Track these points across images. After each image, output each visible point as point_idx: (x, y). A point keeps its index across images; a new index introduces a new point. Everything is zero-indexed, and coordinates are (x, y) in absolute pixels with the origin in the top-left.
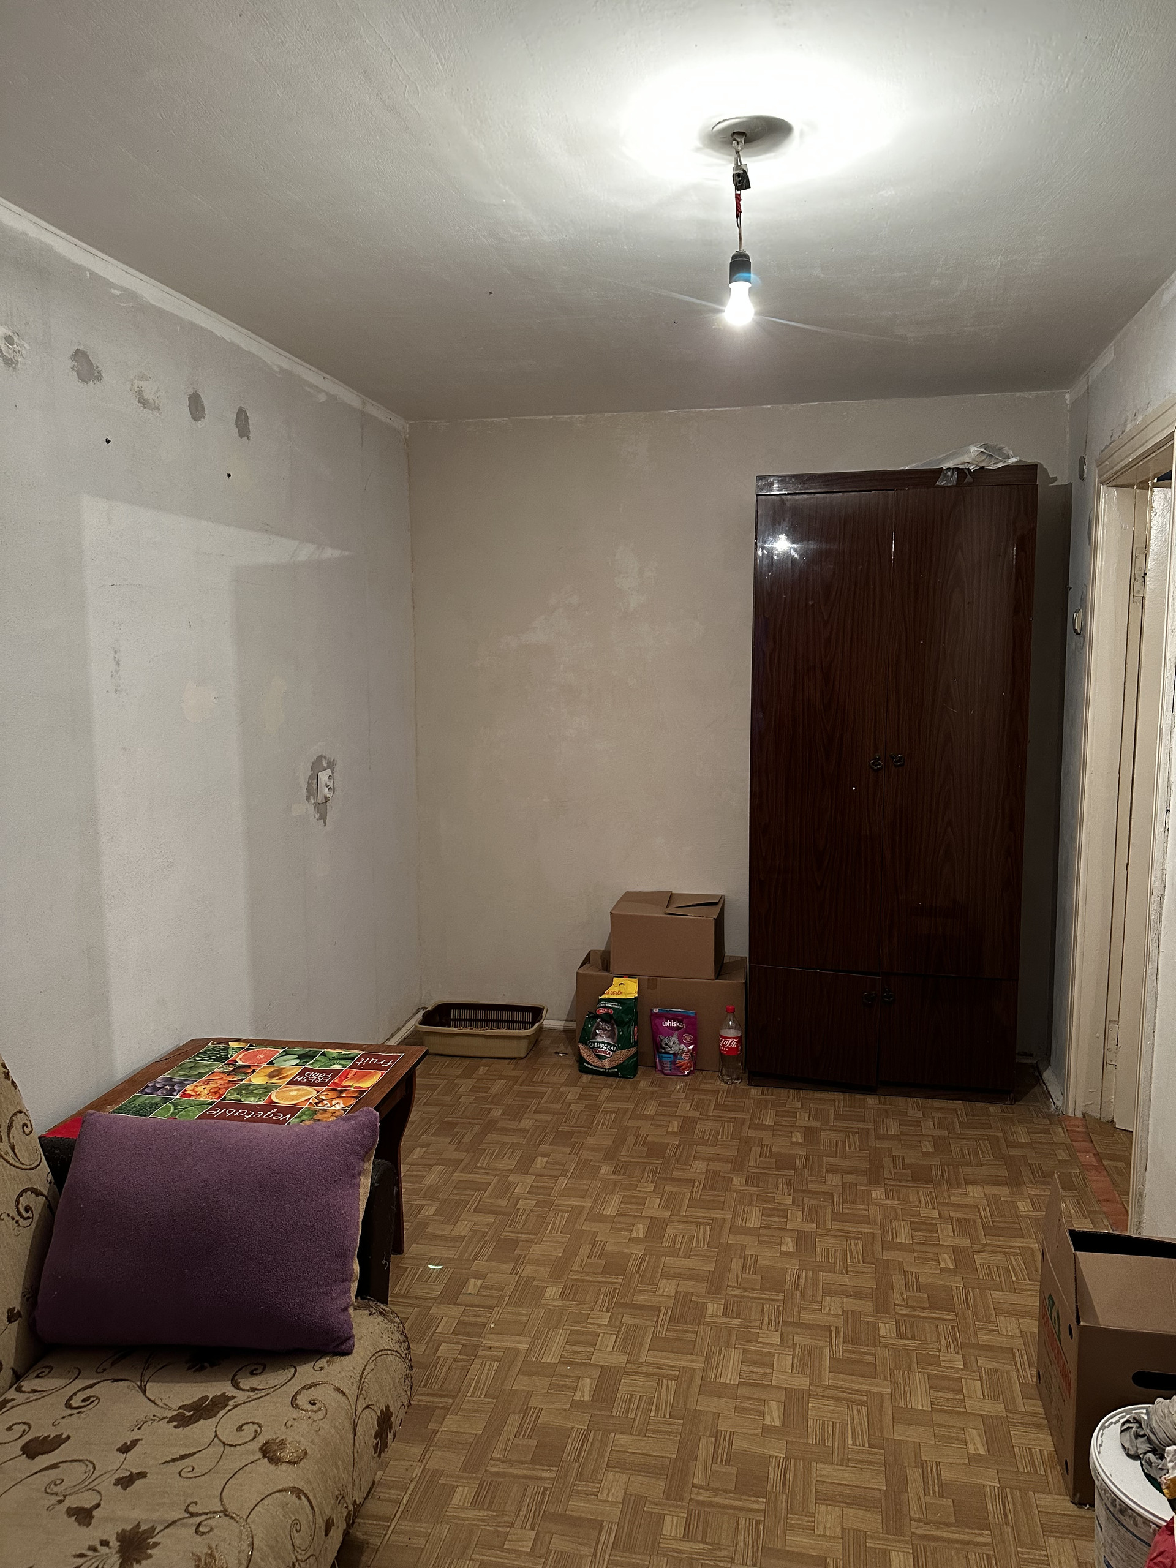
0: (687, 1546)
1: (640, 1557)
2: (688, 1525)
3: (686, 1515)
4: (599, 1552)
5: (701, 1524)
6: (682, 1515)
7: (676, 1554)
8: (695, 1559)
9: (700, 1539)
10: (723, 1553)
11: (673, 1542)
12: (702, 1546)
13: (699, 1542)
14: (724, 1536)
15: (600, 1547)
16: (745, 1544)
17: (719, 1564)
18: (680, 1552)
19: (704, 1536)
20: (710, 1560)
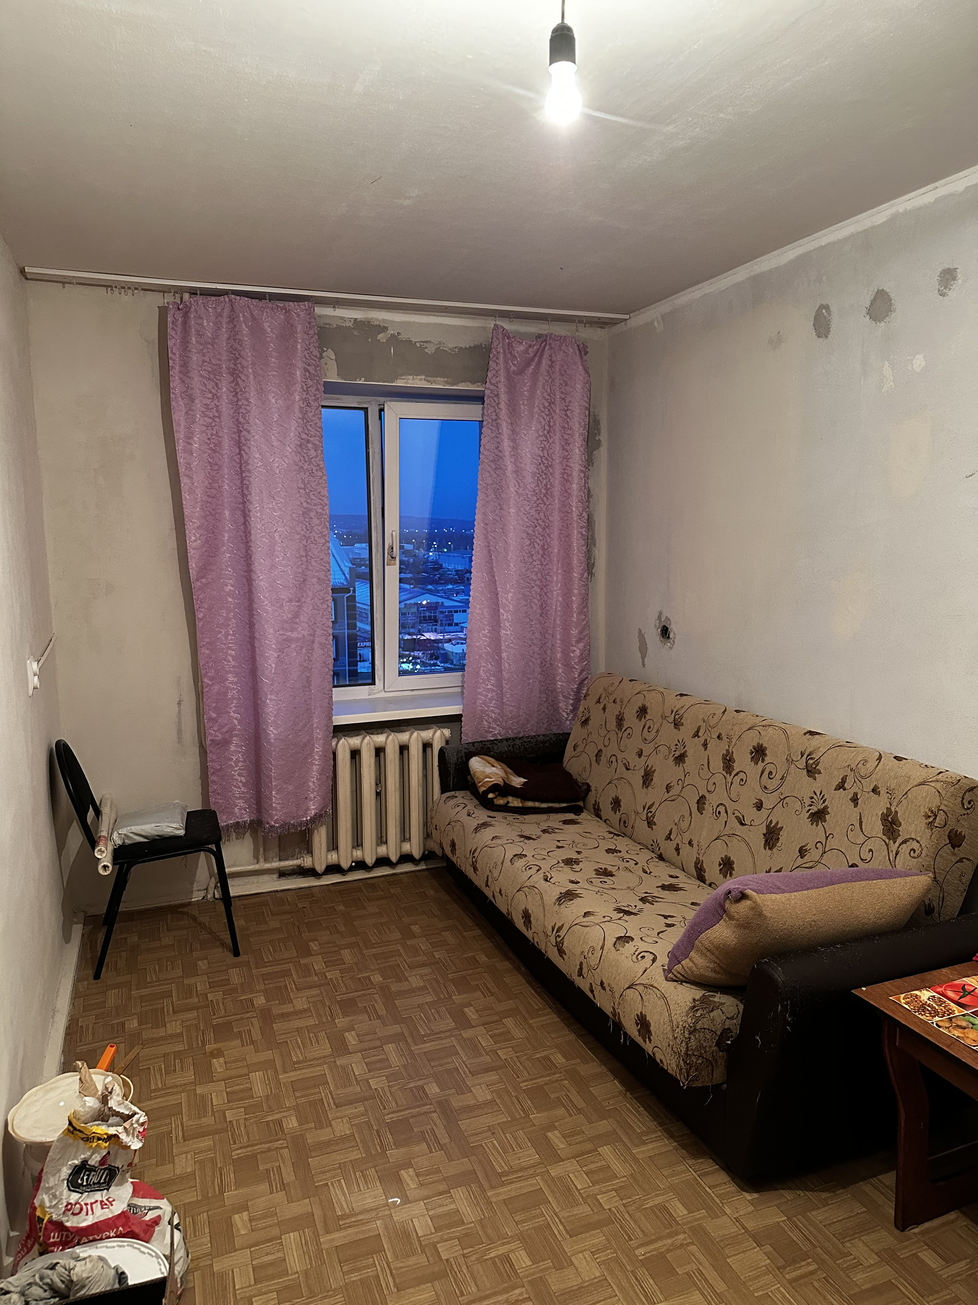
0: (502, 1250)
1: (527, 1227)
2: (512, 1265)
3: (518, 1271)
4: (556, 1218)
5: (503, 1271)
6: (521, 1270)
7: (505, 1241)
8: (491, 1244)
9: (496, 1259)
10: (474, 1258)
11: (514, 1248)
12: (492, 1255)
13: (495, 1257)
14: (481, 1270)
15: (557, 1220)
16: (462, 1271)
17: (471, 1249)
18: (503, 1244)
19: (494, 1263)
20: (479, 1248)
